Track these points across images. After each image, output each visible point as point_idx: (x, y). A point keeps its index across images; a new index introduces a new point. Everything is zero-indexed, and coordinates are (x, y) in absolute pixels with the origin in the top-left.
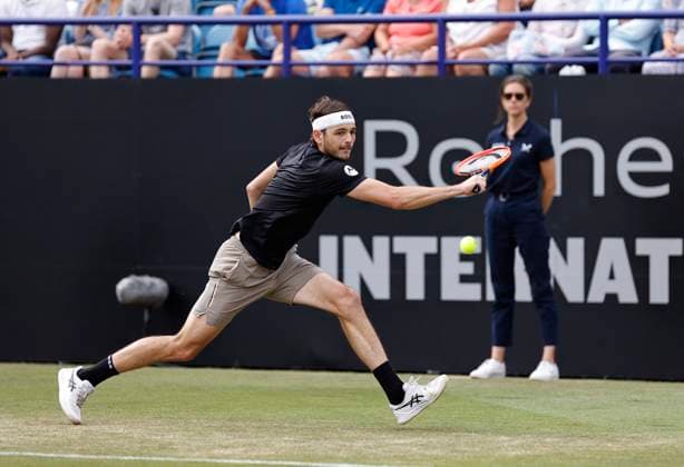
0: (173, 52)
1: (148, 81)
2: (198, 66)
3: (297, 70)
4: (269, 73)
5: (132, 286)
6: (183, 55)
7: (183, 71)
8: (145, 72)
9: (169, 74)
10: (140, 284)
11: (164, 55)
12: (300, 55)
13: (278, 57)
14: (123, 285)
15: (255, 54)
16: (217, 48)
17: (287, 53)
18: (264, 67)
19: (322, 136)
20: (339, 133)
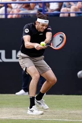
19: (38, 23)
20: (43, 25)
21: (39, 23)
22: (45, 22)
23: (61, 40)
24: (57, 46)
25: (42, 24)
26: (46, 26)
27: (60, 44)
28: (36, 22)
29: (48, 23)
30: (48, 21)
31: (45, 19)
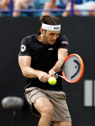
0: (26, 6)
1: (16, 18)
2: (37, 12)
3: (76, 13)
4: (65, 14)
5: (8, 101)
6: (30, 7)
7: (30, 14)
8: (15, 14)
9: (25, 15)
10: (12, 101)
11: (22, 7)
12: (78, 7)
13: (68, 8)
14: (5, 101)
15: (59, 7)
16: (43, 5)
17: (72, 6)
18: (63, 12)
19: (44, 32)
20: (52, 34)
21: (45, 30)
22: (55, 28)
23: (76, 67)
24: (72, 77)
25: (49, 33)
26: (57, 34)
27: (75, 75)
28: (41, 30)
29: (60, 29)
30: (59, 26)
31: (55, 25)
